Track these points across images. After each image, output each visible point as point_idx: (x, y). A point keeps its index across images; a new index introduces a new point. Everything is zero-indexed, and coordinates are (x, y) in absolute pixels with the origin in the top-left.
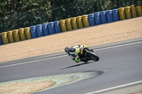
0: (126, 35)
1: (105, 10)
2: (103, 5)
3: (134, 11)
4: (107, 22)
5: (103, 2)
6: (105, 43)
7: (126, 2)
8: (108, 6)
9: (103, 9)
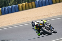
0: (22, 19)
1: (11, 5)
2: (10, 2)
3: (27, 6)
4: (12, 12)
5: (9, 1)
6: (10, 24)
7: (23, 1)
8: (12, 3)
9: (10, 5)
